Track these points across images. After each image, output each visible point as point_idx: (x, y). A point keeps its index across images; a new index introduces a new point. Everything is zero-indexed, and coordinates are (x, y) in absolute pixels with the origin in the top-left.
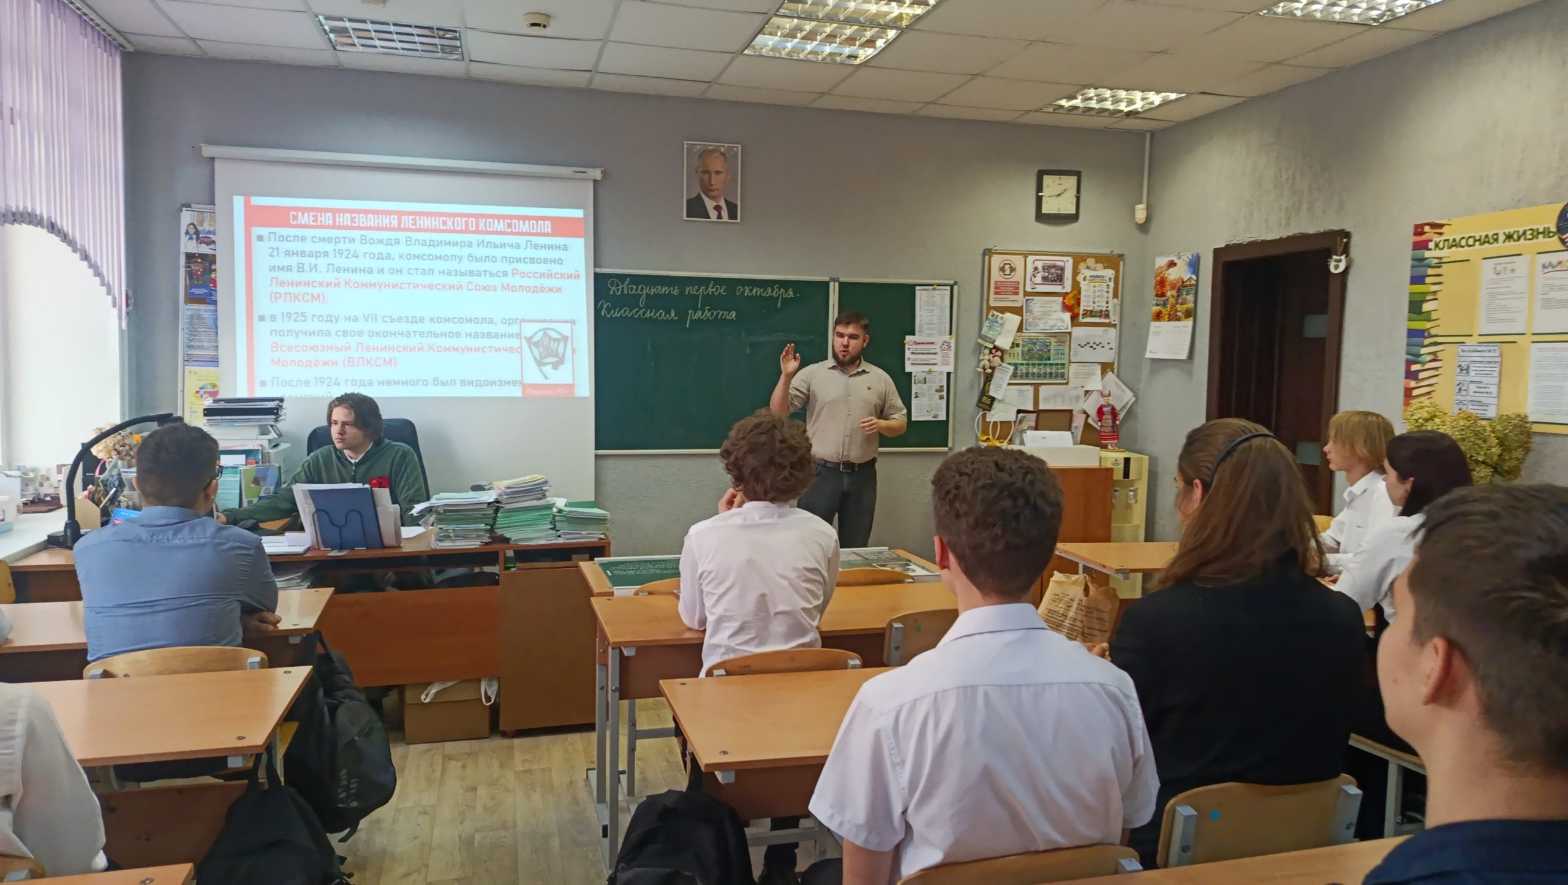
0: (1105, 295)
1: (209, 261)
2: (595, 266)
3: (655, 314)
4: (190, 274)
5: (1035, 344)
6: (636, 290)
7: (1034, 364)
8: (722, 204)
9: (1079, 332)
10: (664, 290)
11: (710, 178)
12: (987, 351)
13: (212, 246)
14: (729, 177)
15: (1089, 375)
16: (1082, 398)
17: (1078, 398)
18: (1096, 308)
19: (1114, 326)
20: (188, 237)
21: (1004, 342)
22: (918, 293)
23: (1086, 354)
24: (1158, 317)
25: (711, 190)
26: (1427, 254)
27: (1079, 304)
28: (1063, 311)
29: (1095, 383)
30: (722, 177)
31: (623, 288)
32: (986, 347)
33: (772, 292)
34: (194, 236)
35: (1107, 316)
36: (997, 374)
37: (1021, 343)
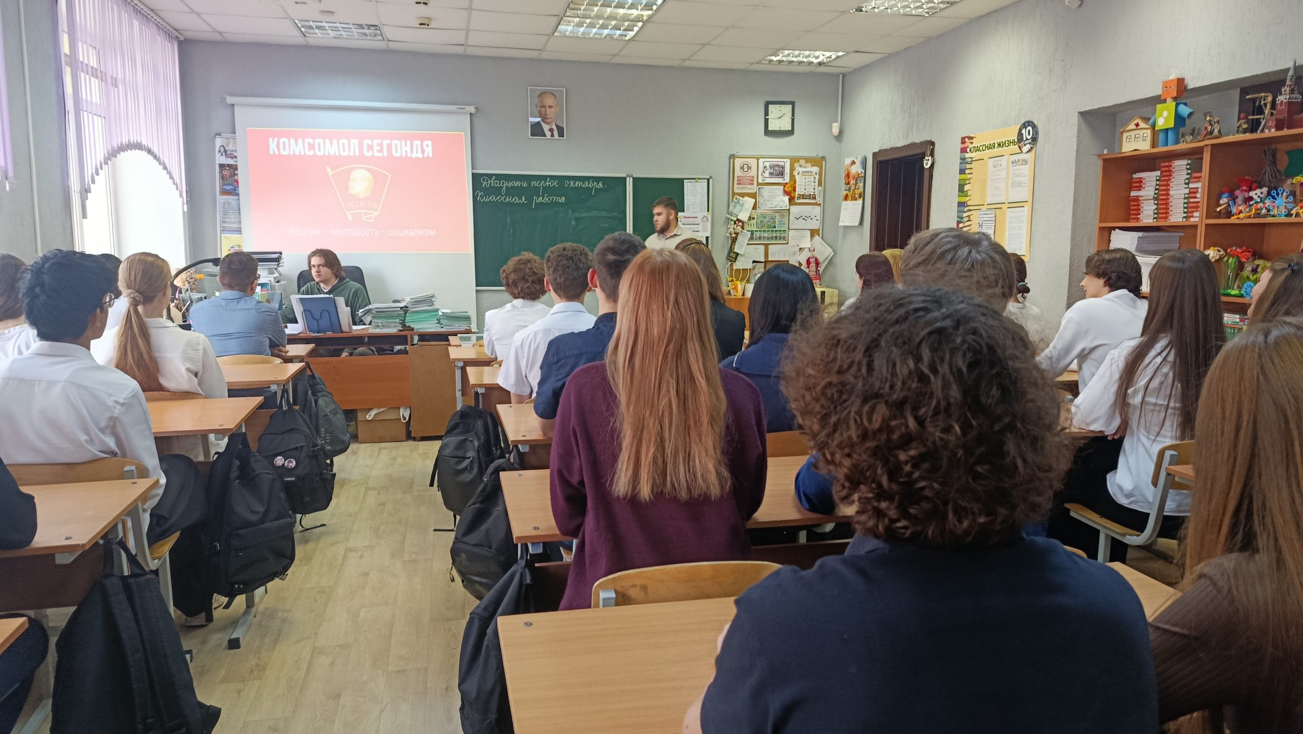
0: (813, 184)
1: (234, 168)
2: (472, 169)
3: (512, 199)
4: (223, 177)
5: (765, 217)
6: (499, 184)
7: (764, 231)
8: (554, 127)
9: (794, 209)
10: (518, 184)
11: (546, 111)
12: (733, 223)
13: (235, 159)
14: (558, 109)
15: (802, 237)
16: (799, 253)
17: (794, 253)
18: (807, 193)
19: (820, 205)
20: (220, 154)
21: (744, 217)
22: (685, 184)
23: (800, 224)
24: (846, 198)
25: (547, 119)
26: (967, 155)
27: (795, 191)
28: (784, 195)
29: (806, 243)
30: (553, 109)
31: (491, 183)
32: (732, 220)
33: (588, 184)
34: (224, 153)
35: (814, 198)
36: (739, 237)
37: (756, 217)
